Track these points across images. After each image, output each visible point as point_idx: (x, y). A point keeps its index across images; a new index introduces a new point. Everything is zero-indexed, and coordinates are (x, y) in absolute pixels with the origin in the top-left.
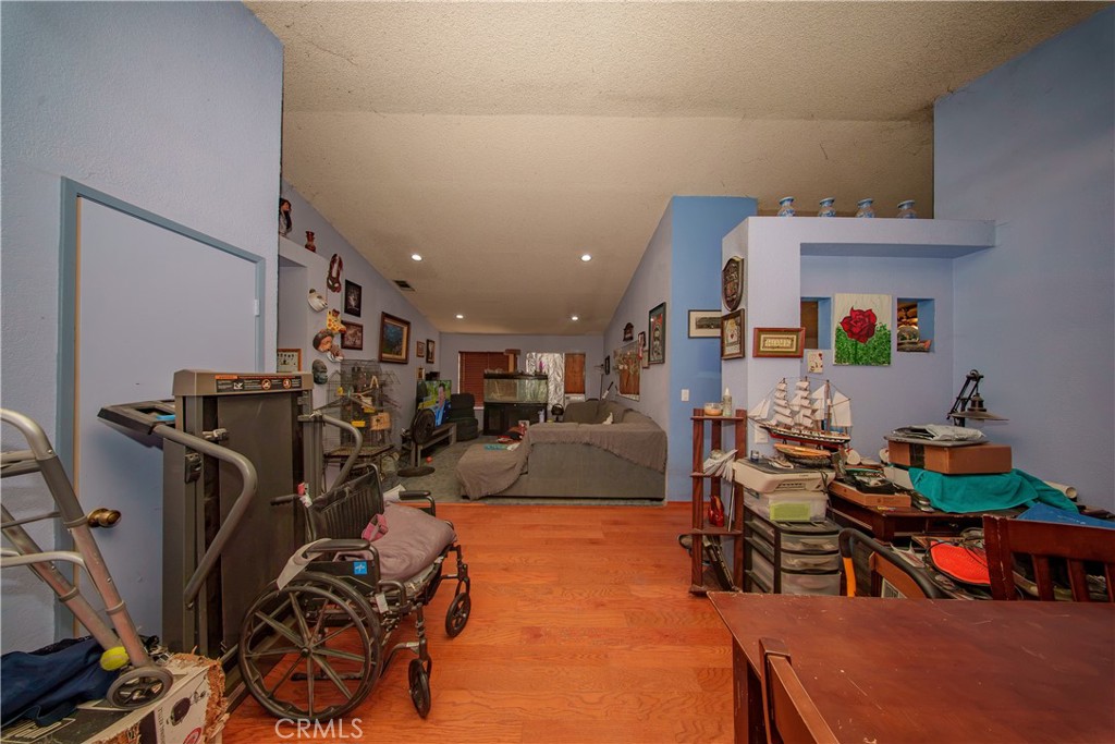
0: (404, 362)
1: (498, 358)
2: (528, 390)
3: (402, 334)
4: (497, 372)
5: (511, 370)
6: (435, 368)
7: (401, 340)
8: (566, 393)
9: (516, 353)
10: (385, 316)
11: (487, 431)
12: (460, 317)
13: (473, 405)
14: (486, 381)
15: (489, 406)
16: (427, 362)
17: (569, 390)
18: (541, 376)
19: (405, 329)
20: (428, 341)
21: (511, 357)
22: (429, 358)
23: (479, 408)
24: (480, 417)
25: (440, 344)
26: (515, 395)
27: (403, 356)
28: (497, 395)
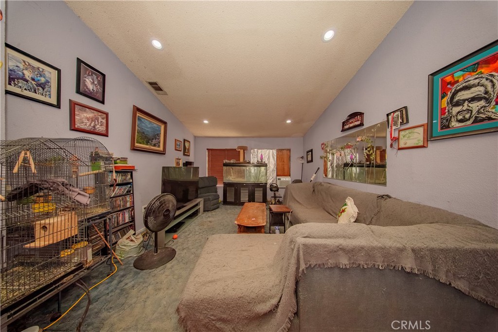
0: (162, 153)
1: (233, 153)
2: (252, 174)
3: (160, 130)
4: (232, 161)
5: (241, 160)
6: (191, 159)
7: (159, 135)
8: (277, 175)
9: (245, 149)
10: (137, 110)
11: (225, 202)
12: (206, 122)
13: (217, 185)
14: (225, 168)
15: (227, 185)
16: (184, 155)
17: (279, 174)
18: (261, 164)
19: (163, 127)
20: (185, 140)
21: (242, 152)
22: (186, 152)
23: (220, 186)
24: (220, 193)
25: (195, 145)
26: (243, 177)
27: (161, 148)
28: (232, 177)
